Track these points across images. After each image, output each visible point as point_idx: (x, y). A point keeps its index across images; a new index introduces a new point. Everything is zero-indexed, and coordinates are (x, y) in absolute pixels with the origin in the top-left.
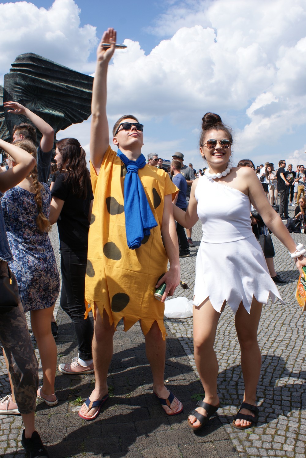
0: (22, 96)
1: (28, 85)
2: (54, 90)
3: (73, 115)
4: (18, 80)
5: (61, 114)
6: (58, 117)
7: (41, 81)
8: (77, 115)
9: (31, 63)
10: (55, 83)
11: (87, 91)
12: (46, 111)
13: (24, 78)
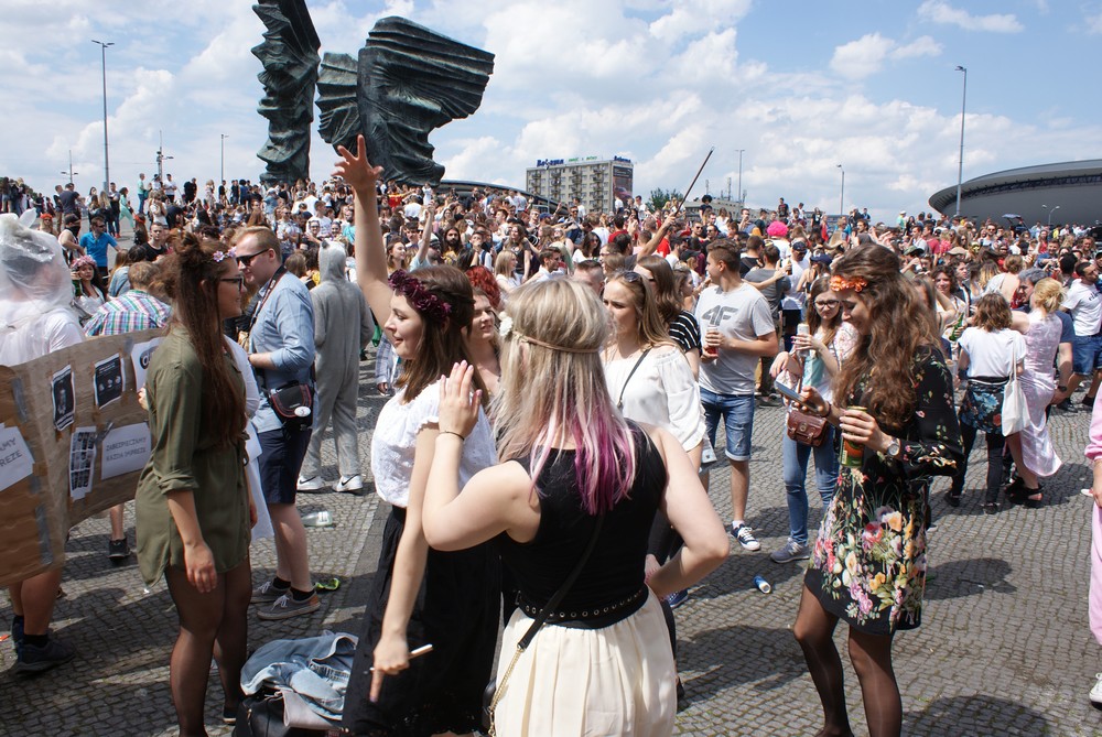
0: (383, 81)
1: (393, 65)
2: (428, 71)
3: (453, 107)
4: (378, 58)
5: (437, 108)
6: (431, 113)
7: (410, 58)
8: (459, 108)
9: (396, 31)
10: (430, 60)
11: (475, 71)
12: (415, 102)
13: (387, 54)
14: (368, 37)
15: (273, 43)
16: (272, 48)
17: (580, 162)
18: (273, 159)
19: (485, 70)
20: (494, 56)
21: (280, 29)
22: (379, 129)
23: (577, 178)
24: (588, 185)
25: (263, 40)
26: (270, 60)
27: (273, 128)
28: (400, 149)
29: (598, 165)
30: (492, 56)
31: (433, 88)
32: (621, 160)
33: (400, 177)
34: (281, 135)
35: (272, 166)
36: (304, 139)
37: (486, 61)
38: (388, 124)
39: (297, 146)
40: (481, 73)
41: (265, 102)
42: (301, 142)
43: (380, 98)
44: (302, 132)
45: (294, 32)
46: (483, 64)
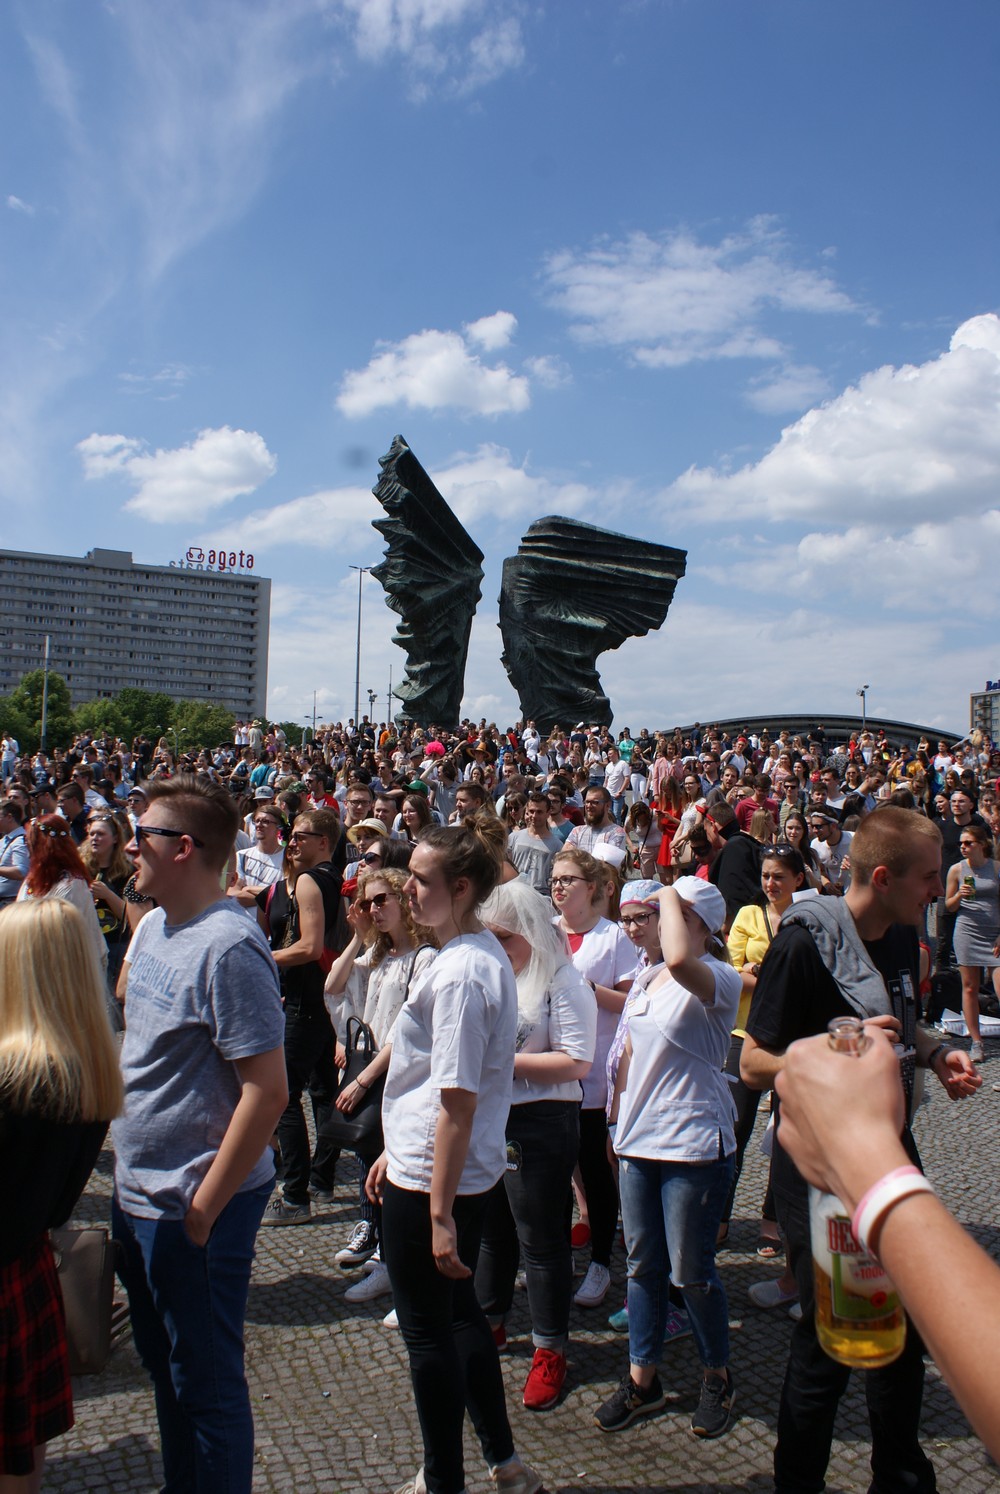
0: (529, 596)
1: (542, 575)
2: (592, 578)
3: (626, 622)
4: (524, 568)
5: (600, 624)
6: (592, 631)
7: (567, 565)
8: (634, 622)
9: (552, 534)
10: (597, 566)
11: (657, 575)
12: (571, 619)
13: (534, 562)
14: (521, 544)
15: (394, 561)
16: (394, 567)
18: (405, 696)
19: (673, 573)
20: (685, 553)
21: (401, 544)
22: (524, 654)
25: (384, 559)
26: (391, 581)
27: (410, 662)
28: (554, 679)
30: (683, 554)
31: (600, 600)
33: (551, 713)
34: (416, 668)
35: (409, 706)
36: (448, 671)
37: (675, 560)
38: (536, 648)
39: (436, 679)
40: (666, 576)
41: (400, 629)
42: (443, 675)
43: (526, 615)
44: (444, 663)
45: (426, 546)
46: (670, 564)
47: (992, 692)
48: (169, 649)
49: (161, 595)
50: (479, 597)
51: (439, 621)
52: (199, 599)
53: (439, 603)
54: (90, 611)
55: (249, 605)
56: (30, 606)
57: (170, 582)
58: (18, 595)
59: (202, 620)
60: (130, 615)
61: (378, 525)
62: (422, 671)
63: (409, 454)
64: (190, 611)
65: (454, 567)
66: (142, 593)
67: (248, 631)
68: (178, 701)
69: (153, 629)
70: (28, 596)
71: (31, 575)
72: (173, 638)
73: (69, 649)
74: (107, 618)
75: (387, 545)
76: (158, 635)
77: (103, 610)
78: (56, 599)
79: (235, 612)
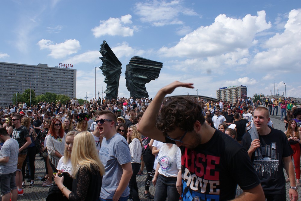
0: (131, 72)
1: (134, 68)
2: (144, 69)
3: (151, 77)
4: (130, 67)
5: (146, 78)
6: (144, 79)
7: (139, 66)
8: (153, 77)
9: (136, 60)
10: (145, 66)
11: (157, 68)
12: (140, 77)
13: (132, 65)
14: (129, 62)
15: (104, 65)
17: (231, 88)
18: (107, 93)
20: (162, 63)
21: (106, 62)
22: (131, 84)
23: (231, 92)
24: (234, 94)
25: (102, 65)
26: (103, 69)
27: (107, 86)
28: (137, 89)
29: (236, 88)
31: (146, 73)
32: (243, 86)
33: (136, 96)
34: (109, 87)
35: (107, 95)
36: (115, 88)
37: (160, 65)
38: (133, 83)
39: (113, 89)
40: (159, 68)
41: (105, 79)
42: (114, 88)
43: (131, 76)
44: (114, 86)
45: (110, 62)
46: (159, 65)
47: (221, 90)
48: (56, 84)
49: (54, 73)
50: (121, 72)
51: (113, 77)
52: (61, 74)
53: (113, 74)
54: (39, 77)
55: (72, 75)
56: (26, 75)
57: (55, 70)
58: (23, 73)
59: (62, 78)
60: (47, 77)
61: (101, 58)
62: (110, 88)
63: (107, 44)
64: (60, 76)
65: (116, 67)
66: (50, 73)
67: (72, 80)
68: (58, 95)
69: (52, 80)
70: (25, 73)
71: (26, 69)
72: (56, 82)
73: (34, 84)
74: (42, 78)
75: (103, 62)
76: (53, 81)
77: (41, 76)
78: (31, 74)
79: (69, 76)
